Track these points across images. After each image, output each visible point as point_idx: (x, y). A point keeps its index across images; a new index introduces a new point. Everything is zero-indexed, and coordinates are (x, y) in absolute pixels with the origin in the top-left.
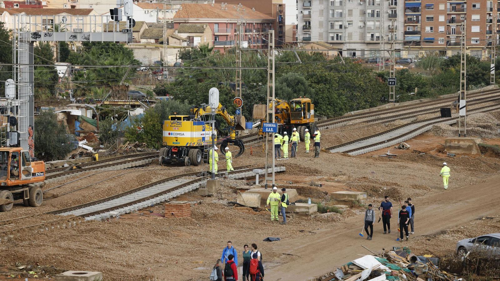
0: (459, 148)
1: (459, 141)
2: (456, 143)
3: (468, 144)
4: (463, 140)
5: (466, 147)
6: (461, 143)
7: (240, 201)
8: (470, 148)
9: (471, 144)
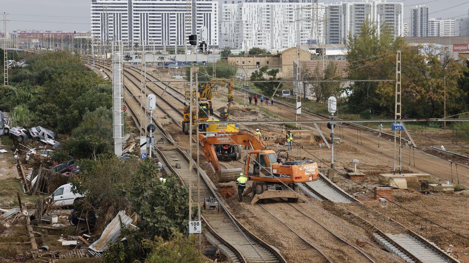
0: (300, 138)
1: (300, 133)
2: (298, 134)
3: (307, 135)
4: (303, 132)
5: (306, 137)
6: (302, 134)
7: (393, 185)
8: (308, 138)
9: (310, 135)
